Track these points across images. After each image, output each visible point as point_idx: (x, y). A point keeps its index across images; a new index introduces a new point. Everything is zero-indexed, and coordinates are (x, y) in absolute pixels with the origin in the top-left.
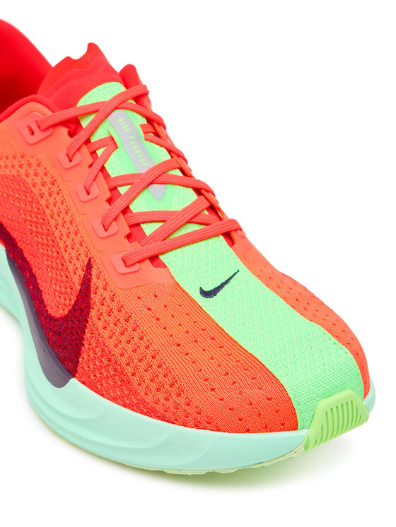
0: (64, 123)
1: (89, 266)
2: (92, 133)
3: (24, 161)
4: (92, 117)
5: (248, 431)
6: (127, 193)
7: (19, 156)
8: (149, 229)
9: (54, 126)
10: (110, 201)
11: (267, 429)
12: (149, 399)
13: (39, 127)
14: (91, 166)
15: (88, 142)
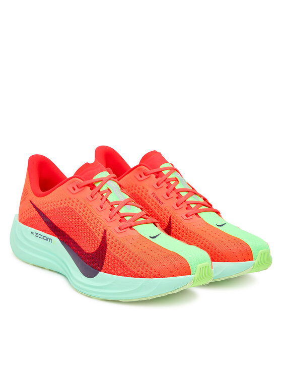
0: (88, 185)
1: (105, 232)
2: (101, 188)
3: (70, 201)
4: (100, 183)
5: (173, 276)
6: (117, 207)
7: (68, 199)
8: (127, 218)
9: (84, 186)
10: (111, 210)
11: (180, 275)
12: (135, 271)
13: (78, 187)
14: (101, 199)
15: (99, 191)
